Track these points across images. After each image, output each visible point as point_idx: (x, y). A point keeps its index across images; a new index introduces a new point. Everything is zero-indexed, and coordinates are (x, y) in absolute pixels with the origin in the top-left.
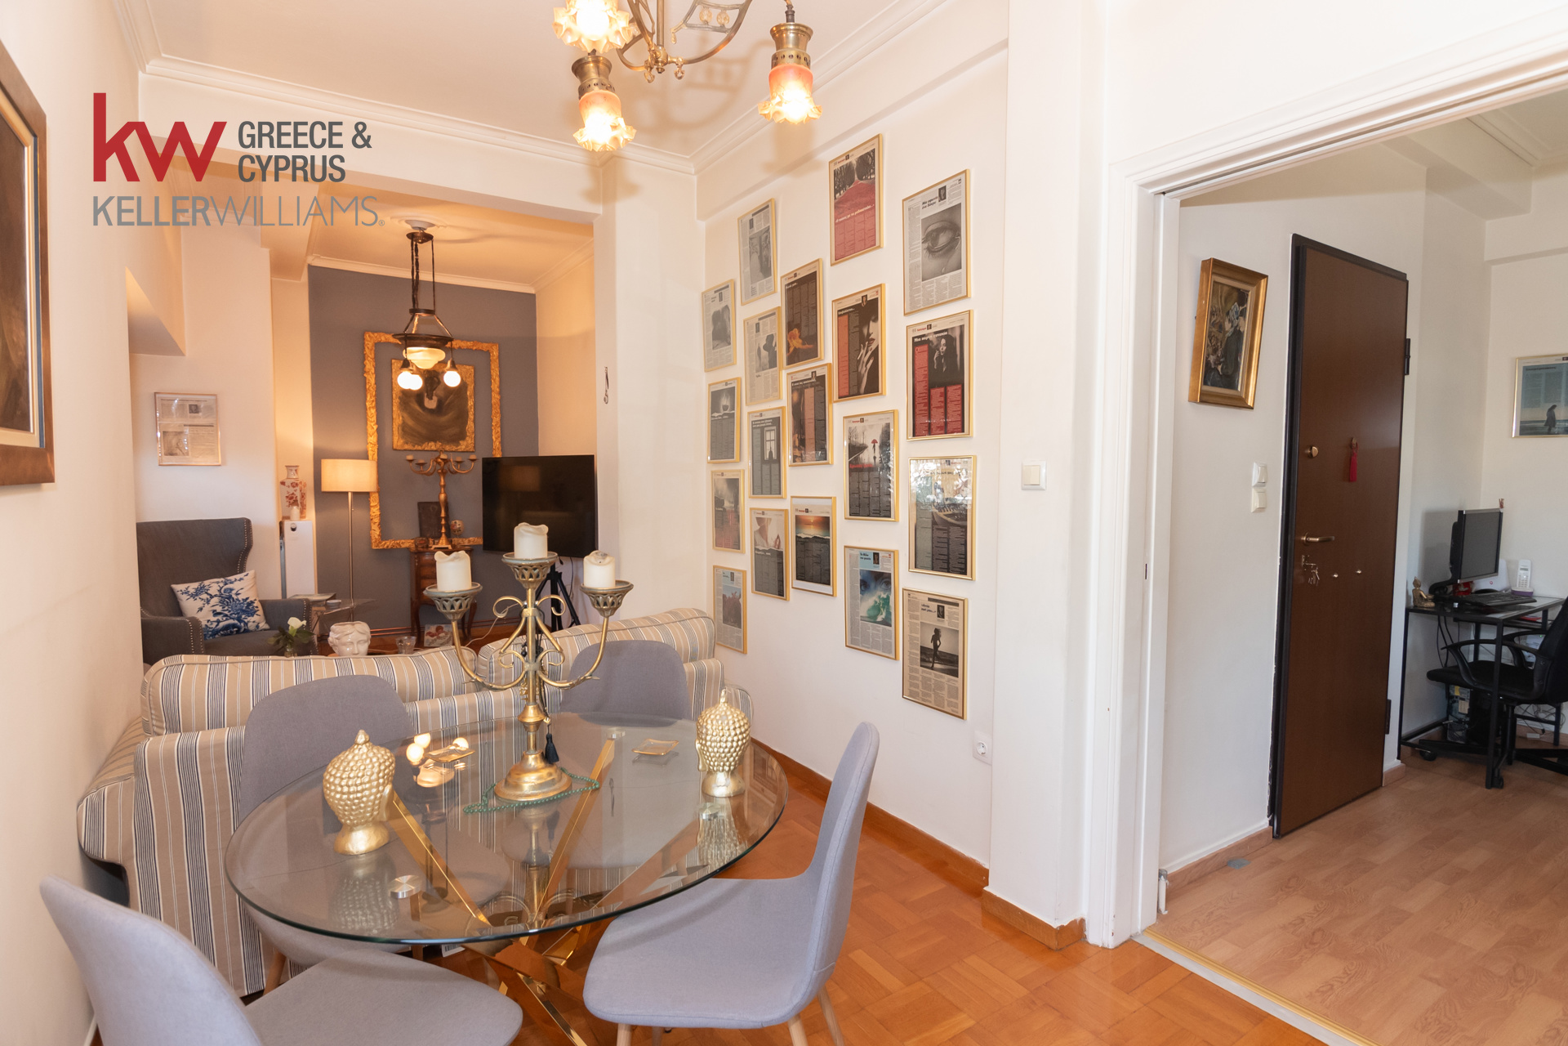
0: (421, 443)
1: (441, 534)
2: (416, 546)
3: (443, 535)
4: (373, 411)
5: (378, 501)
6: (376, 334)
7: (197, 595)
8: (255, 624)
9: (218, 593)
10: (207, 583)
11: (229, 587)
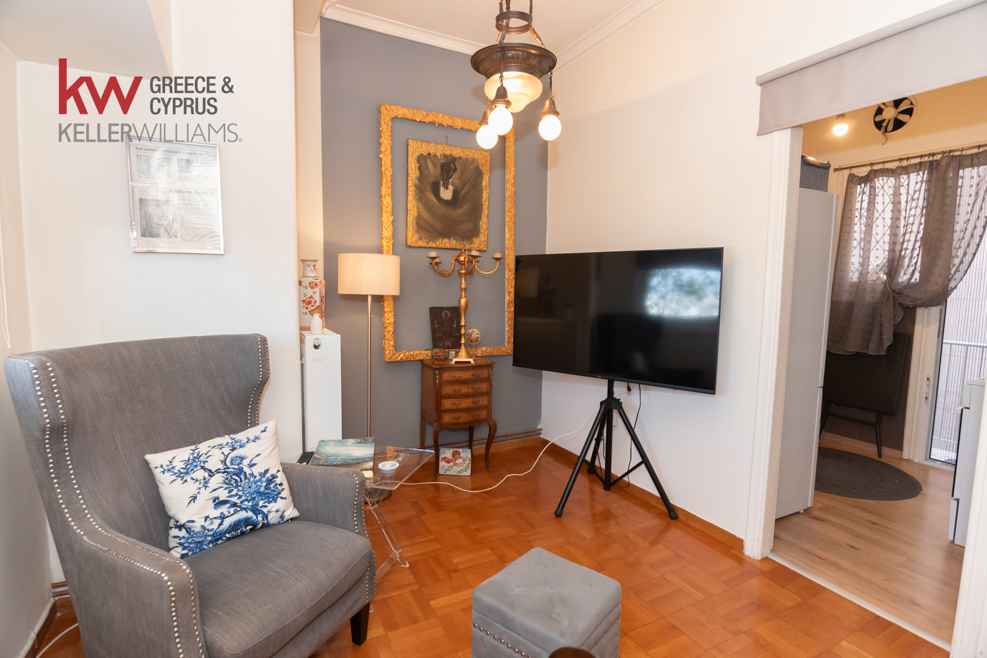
7: (187, 473)
8: (280, 514)
9: (221, 466)
10: (203, 447)
11: (239, 452)
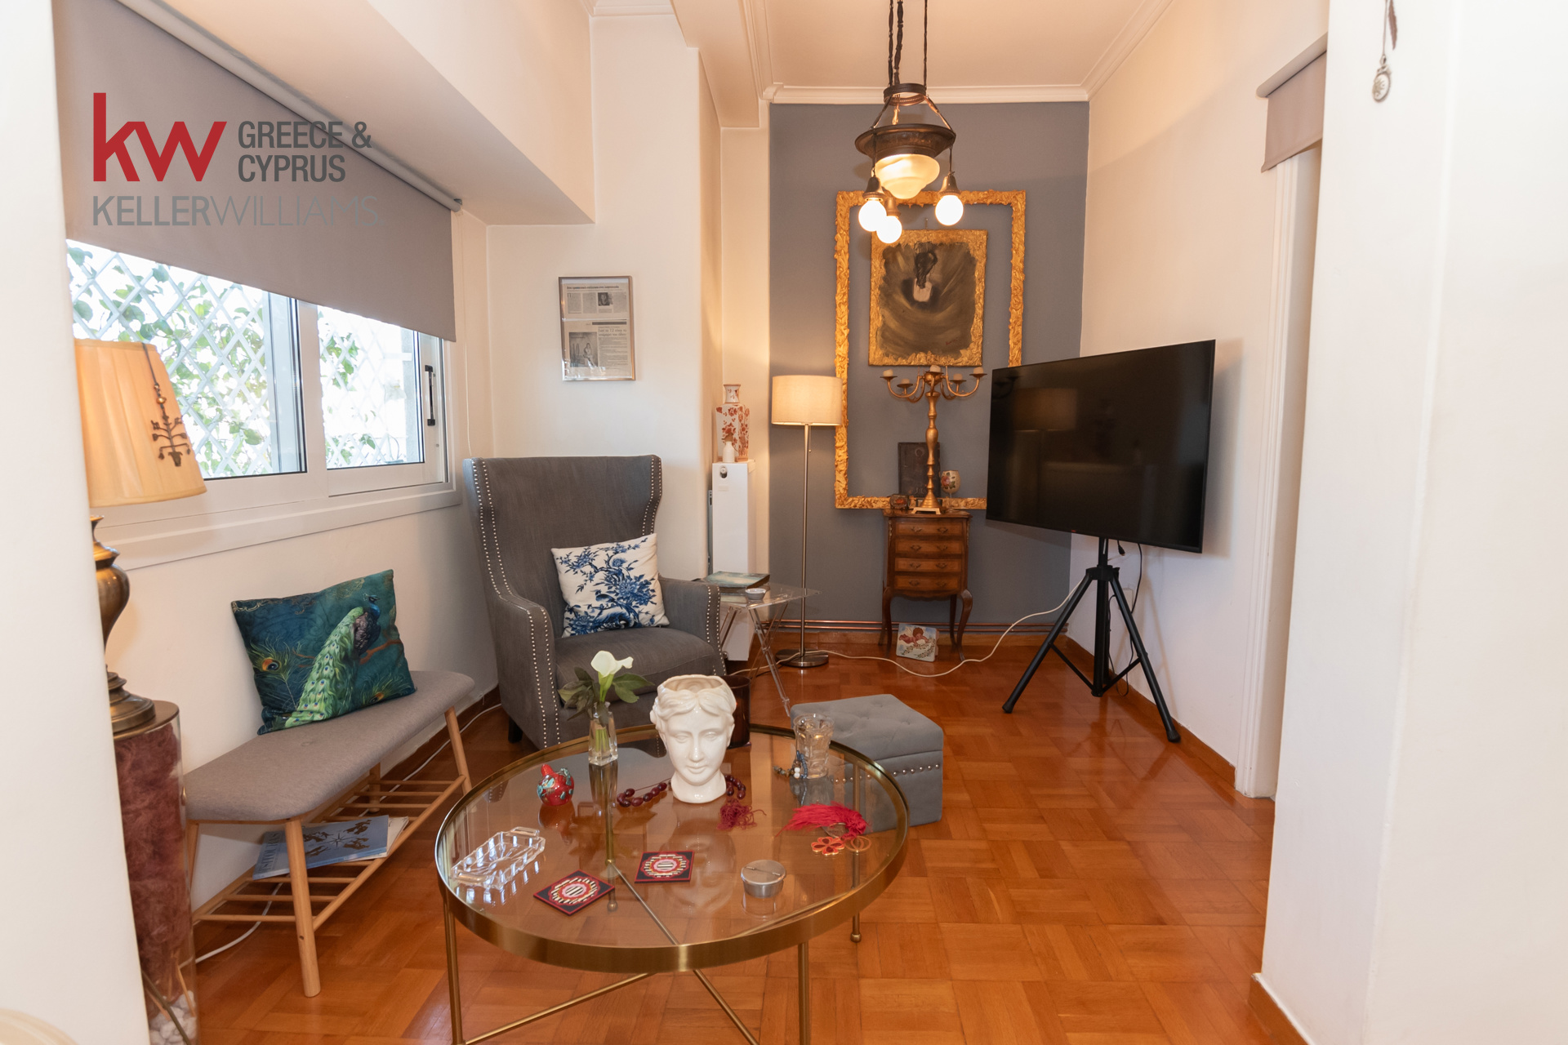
0: (905, 355)
1: (927, 490)
2: (893, 508)
3: (930, 493)
4: (844, 308)
5: (845, 440)
6: (852, 194)
7: (578, 566)
8: (649, 616)
9: (605, 566)
10: (593, 548)
11: (620, 556)
